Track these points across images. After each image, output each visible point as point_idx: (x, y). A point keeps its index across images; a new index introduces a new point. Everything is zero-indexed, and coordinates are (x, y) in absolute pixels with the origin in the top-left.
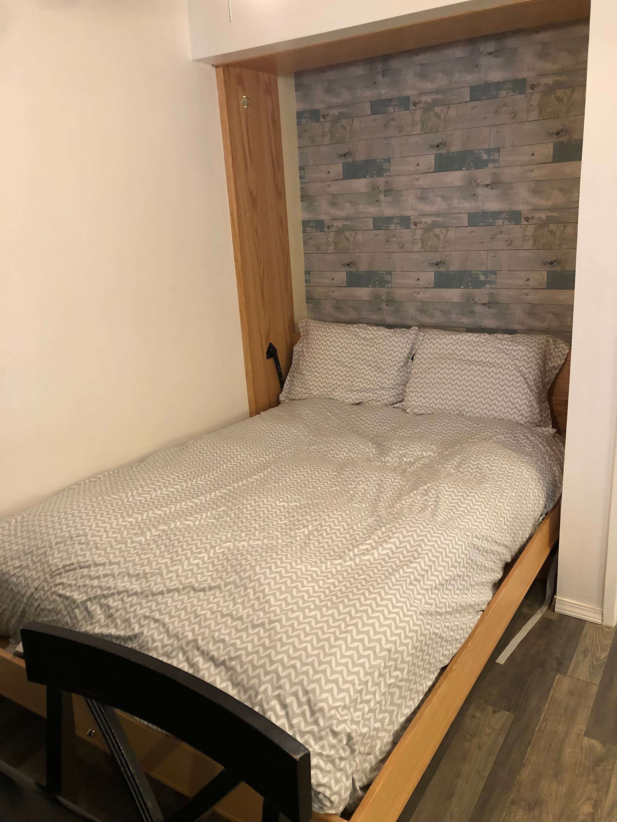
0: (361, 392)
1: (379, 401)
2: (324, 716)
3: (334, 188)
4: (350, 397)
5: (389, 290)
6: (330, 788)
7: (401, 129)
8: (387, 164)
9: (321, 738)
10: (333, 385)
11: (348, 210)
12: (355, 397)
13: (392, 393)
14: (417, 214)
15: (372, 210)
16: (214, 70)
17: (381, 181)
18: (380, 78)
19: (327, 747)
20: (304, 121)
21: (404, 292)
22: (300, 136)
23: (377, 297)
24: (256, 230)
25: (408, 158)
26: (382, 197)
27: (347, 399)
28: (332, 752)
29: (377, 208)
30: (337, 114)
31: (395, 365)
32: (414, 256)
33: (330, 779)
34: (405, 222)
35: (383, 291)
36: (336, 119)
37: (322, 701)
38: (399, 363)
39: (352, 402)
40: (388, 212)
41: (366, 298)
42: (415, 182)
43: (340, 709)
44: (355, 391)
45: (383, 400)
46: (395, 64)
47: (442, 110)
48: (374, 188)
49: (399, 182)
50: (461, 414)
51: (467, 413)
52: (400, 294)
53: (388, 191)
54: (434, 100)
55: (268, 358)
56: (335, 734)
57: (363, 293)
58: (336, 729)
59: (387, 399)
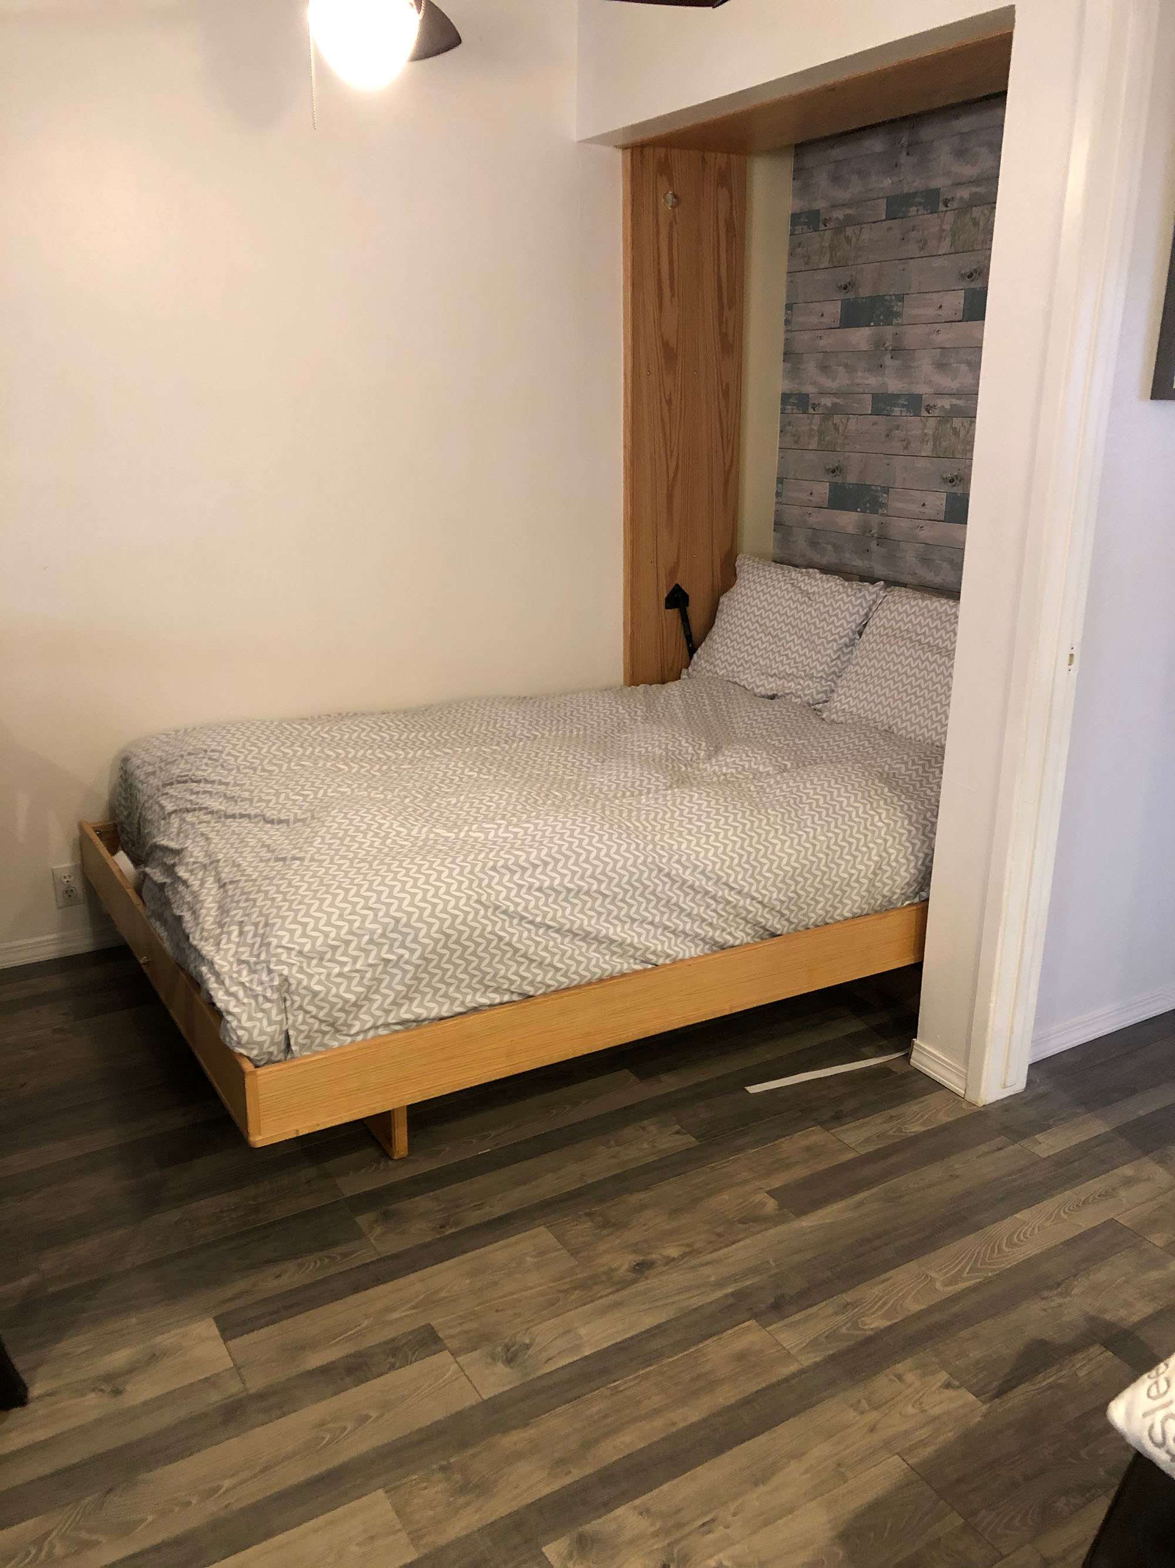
0: (780, 679)
1: (800, 697)
2: (268, 952)
3: (827, 341)
4: (763, 685)
5: (885, 519)
6: (239, 1021)
7: (923, 244)
8: (900, 303)
9: (255, 972)
10: (747, 662)
11: (840, 380)
12: (771, 686)
13: (822, 686)
14: (932, 391)
15: (872, 381)
16: (619, 154)
17: (888, 331)
18: (903, 158)
19: (255, 982)
20: (798, 228)
21: (904, 524)
22: (791, 254)
23: (865, 529)
24: (669, 402)
25: (928, 296)
26: (887, 360)
27: (758, 687)
28: (259, 989)
29: (879, 378)
30: (841, 217)
31: (835, 640)
32: (920, 463)
33: (244, 1011)
34: (915, 403)
35: (875, 519)
36: (839, 230)
37: (276, 936)
38: (841, 638)
39: (763, 693)
40: (894, 385)
41: (850, 529)
42: (934, 336)
43: (294, 953)
44: (772, 676)
45: (805, 695)
46: (927, 132)
47: (982, 212)
48: (878, 344)
49: (913, 335)
50: (889, 731)
51: (899, 730)
52: (899, 527)
53: (897, 351)
54: (973, 195)
55: (667, 608)
56: (270, 971)
57: (848, 520)
58: (272, 966)
59: (811, 694)
